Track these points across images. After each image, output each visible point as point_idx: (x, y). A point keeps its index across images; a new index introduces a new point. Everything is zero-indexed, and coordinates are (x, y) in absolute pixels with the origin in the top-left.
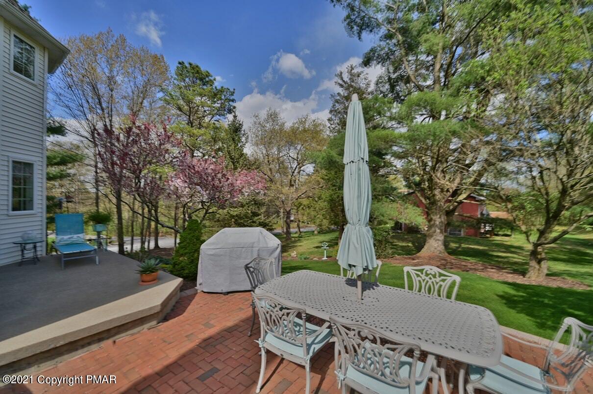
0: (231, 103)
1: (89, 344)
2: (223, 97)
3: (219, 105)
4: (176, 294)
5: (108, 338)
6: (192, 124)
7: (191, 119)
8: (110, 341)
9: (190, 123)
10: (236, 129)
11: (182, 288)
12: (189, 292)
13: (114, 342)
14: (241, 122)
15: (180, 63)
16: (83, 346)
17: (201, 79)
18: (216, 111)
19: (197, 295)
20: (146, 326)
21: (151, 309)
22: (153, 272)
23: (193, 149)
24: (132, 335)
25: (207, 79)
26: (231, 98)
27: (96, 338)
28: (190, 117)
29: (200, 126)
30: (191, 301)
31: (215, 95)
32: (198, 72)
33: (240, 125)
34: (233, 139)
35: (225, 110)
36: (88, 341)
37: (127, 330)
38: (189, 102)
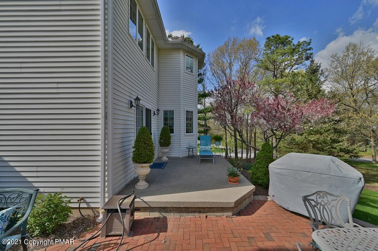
0: (308, 52)
1: (195, 212)
2: (301, 50)
3: (297, 57)
4: (250, 197)
5: (204, 213)
6: (276, 76)
7: (275, 74)
8: (204, 215)
9: (275, 76)
10: (314, 71)
11: (255, 193)
12: (261, 198)
13: (206, 217)
14: (318, 65)
15: (268, 38)
16: (192, 212)
17: (282, 43)
18: (294, 62)
19: (267, 202)
20: (226, 214)
21: (228, 203)
22: (235, 177)
23: (277, 93)
24: (217, 216)
25: (287, 41)
26: (308, 48)
27: (198, 210)
28: (274, 72)
29: (282, 76)
30: (261, 206)
31: (294, 50)
32: (279, 39)
33: (317, 66)
34: (311, 80)
35: (302, 59)
36: (194, 210)
37: (214, 212)
38: (274, 62)
